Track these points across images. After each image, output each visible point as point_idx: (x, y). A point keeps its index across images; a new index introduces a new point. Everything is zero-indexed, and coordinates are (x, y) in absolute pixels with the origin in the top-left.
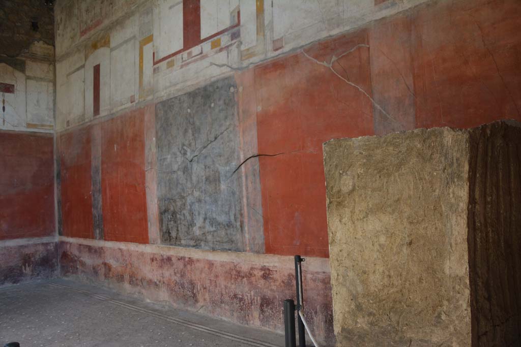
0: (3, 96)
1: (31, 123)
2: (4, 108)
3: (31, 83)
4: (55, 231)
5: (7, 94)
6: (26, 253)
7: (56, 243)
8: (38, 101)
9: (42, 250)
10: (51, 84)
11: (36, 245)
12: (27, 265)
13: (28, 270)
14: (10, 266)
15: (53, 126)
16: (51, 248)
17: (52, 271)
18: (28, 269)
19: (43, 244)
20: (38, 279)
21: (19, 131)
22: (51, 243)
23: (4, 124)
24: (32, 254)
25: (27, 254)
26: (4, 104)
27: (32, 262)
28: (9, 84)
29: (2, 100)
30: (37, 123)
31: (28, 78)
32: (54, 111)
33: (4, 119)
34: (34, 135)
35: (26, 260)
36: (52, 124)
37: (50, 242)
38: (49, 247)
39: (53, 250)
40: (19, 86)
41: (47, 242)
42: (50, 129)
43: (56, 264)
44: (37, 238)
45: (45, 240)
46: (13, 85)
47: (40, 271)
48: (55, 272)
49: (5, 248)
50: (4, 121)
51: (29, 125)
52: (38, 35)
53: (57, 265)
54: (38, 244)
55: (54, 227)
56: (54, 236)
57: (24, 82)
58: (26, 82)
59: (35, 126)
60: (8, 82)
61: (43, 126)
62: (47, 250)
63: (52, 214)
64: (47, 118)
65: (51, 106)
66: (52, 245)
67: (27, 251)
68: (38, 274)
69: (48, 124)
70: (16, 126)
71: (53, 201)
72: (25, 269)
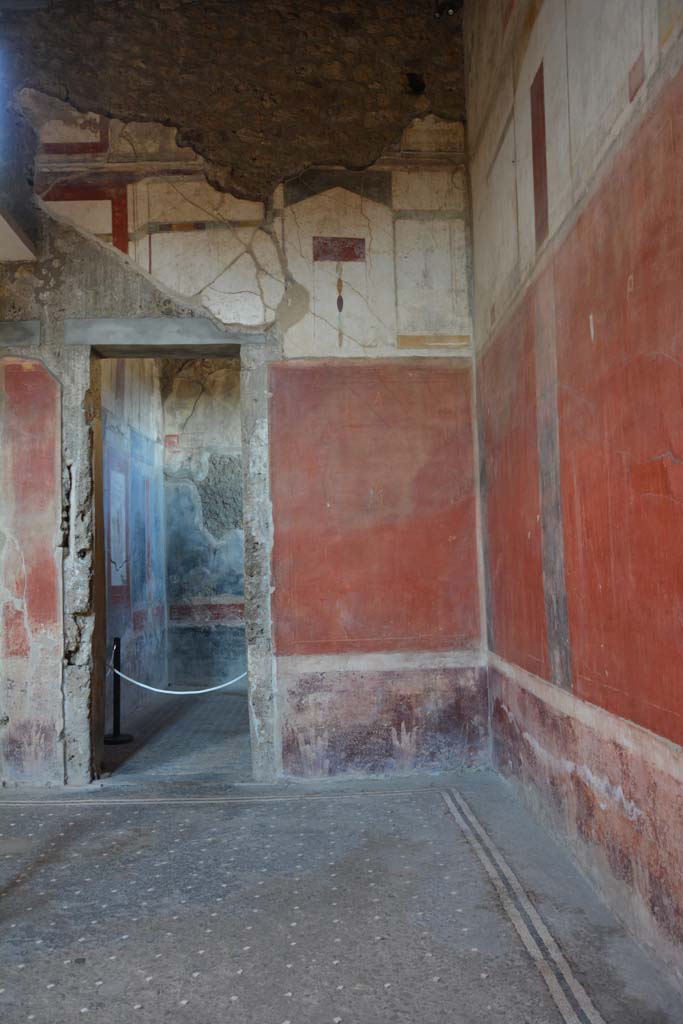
0: (339, 270)
1: (409, 333)
2: (340, 302)
3: (408, 226)
4: (478, 635)
5: (347, 265)
6: (402, 692)
7: (481, 669)
8: (426, 274)
9: (444, 688)
10: (460, 224)
11: (427, 672)
12: (403, 725)
13: (405, 741)
14: (360, 725)
15: (468, 337)
16: (469, 682)
17: (470, 750)
18: (405, 736)
19: (446, 671)
20: (434, 769)
21: (378, 359)
22: (469, 668)
23: (340, 345)
24: (417, 696)
25: (403, 698)
26: (340, 291)
27: (417, 719)
28: (352, 239)
29: (336, 281)
30: (425, 333)
31: (399, 215)
32: (470, 296)
33: (340, 330)
34: (417, 366)
35: (401, 712)
36: (464, 333)
37: (464, 666)
38: (462, 682)
39: (474, 689)
40: (378, 242)
41: (459, 666)
42: (459, 348)
43: (482, 731)
44: (428, 654)
45: (452, 659)
46: (363, 241)
47: (439, 748)
48: (480, 753)
49: (347, 674)
50: (341, 335)
51: (403, 341)
52: (422, 104)
53: (486, 734)
54: (434, 670)
55: (476, 624)
56: (475, 650)
57: (390, 229)
58: (394, 228)
59: (418, 341)
60: (349, 232)
61: (440, 338)
62: (458, 690)
63: (472, 586)
64: (450, 317)
65: (462, 282)
66: (470, 674)
67: (403, 688)
68: (433, 754)
69: (456, 332)
70: (370, 346)
71: (472, 552)
72: (399, 739)
